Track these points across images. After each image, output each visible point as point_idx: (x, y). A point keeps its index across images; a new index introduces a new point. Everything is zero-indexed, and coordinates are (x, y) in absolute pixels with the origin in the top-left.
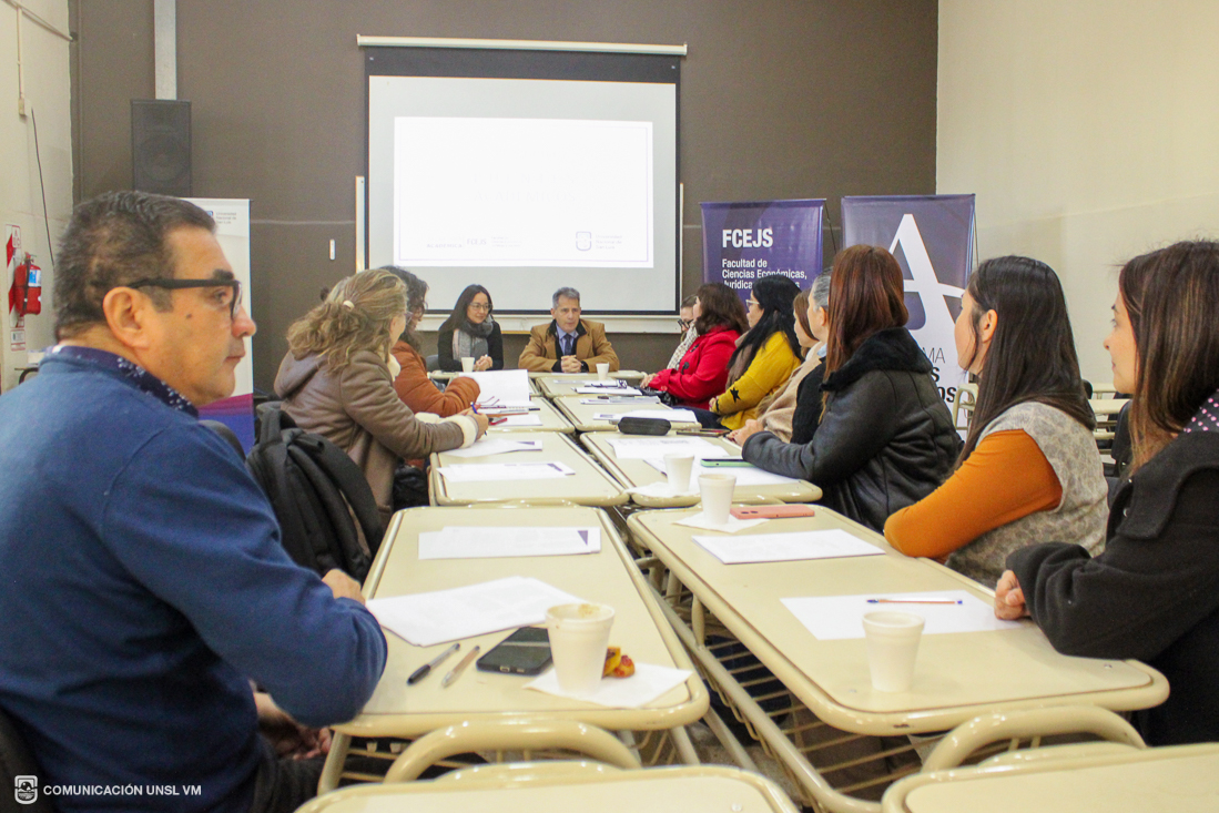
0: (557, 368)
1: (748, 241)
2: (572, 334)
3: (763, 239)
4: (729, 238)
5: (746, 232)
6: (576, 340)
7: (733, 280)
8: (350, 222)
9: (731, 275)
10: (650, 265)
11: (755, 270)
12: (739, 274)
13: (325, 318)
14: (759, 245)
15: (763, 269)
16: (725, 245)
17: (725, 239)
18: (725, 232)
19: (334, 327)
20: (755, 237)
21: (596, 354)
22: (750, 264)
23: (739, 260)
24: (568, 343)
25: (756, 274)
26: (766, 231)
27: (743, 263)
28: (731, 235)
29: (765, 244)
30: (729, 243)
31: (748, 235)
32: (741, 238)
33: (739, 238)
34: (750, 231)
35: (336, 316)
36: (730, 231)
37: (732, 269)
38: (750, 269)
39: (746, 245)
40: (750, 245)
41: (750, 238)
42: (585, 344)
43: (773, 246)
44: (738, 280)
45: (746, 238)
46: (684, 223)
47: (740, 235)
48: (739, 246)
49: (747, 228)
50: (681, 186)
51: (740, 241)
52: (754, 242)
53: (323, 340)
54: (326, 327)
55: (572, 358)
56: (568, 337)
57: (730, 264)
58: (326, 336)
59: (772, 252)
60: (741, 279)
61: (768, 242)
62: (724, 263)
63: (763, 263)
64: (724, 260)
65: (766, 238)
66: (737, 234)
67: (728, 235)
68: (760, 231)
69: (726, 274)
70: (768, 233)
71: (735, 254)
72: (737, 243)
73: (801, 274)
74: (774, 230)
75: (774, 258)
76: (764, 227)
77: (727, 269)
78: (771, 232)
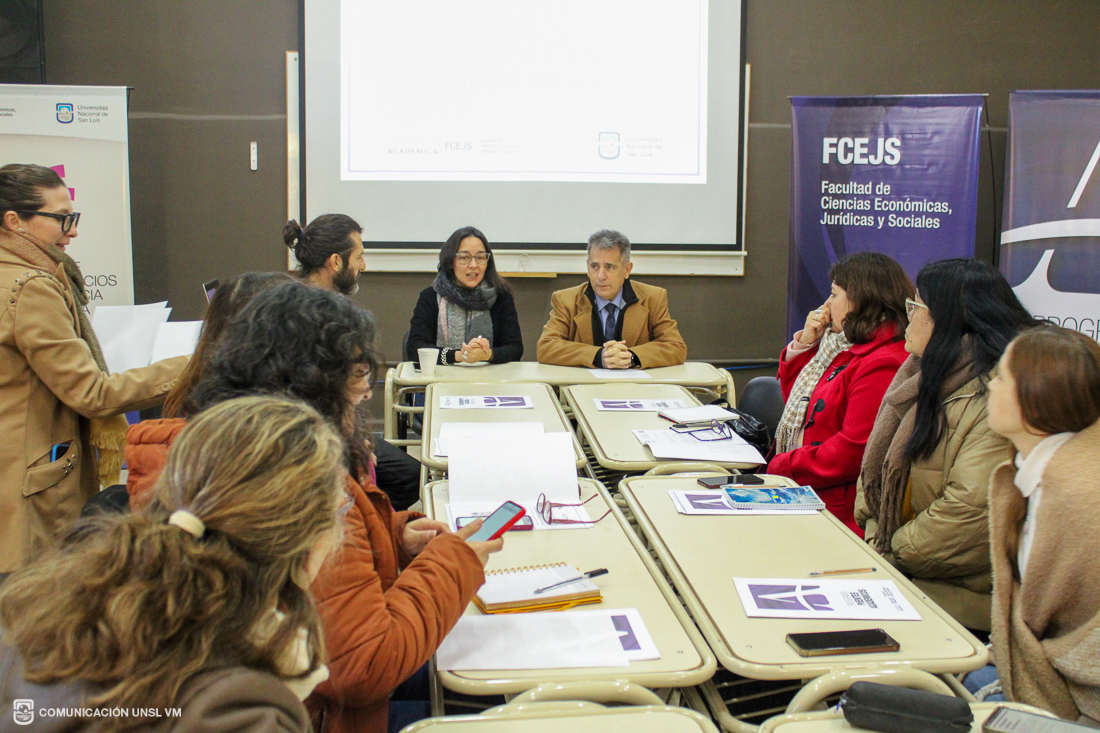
0: (598, 363)
1: (863, 156)
2: (616, 302)
3: (886, 153)
4: (833, 150)
5: (859, 141)
6: (622, 313)
7: (837, 212)
8: (278, 117)
9: (834, 204)
10: (702, 179)
11: (871, 198)
12: (846, 204)
13: (121, 579)
14: (878, 161)
15: (884, 197)
16: (826, 160)
17: (827, 151)
18: (827, 141)
19: (151, 608)
20: (872, 148)
21: (652, 337)
22: (865, 189)
23: (847, 183)
24: (610, 317)
25: (872, 204)
26: (890, 141)
27: (853, 187)
28: (835, 145)
29: (888, 160)
30: (834, 157)
31: (862, 145)
32: (852, 150)
33: (848, 150)
34: (865, 140)
35: (156, 573)
36: (834, 140)
37: (835, 196)
38: (864, 197)
39: (859, 161)
40: (864, 161)
41: (865, 150)
42: (635, 319)
43: (900, 164)
44: (845, 212)
45: (859, 150)
46: (750, 121)
47: (850, 145)
48: (848, 161)
49: (861, 134)
50: (748, 67)
51: (850, 155)
52: (872, 157)
53: (115, 654)
54: (123, 610)
55: (620, 345)
56: (610, 308)
57: (834, 189)
58: (124, 642)
59: (898, 172)
60: (850, 211)
61: (892, 157)
62: (824, 187)
63: (884, 189)
64: (824, 183)
65: (890, 151)
66: (846, 144)
67: (831, 145)
68: (881, 141)
69: (826, 202)
70: (893, 144)
71: (842, 173)
72: (846, 157)
73: (942, 207)
74: (903, 140)
75: (902, 181)
76: (888, 134)
77: (829, 195)
78: (898, 143)
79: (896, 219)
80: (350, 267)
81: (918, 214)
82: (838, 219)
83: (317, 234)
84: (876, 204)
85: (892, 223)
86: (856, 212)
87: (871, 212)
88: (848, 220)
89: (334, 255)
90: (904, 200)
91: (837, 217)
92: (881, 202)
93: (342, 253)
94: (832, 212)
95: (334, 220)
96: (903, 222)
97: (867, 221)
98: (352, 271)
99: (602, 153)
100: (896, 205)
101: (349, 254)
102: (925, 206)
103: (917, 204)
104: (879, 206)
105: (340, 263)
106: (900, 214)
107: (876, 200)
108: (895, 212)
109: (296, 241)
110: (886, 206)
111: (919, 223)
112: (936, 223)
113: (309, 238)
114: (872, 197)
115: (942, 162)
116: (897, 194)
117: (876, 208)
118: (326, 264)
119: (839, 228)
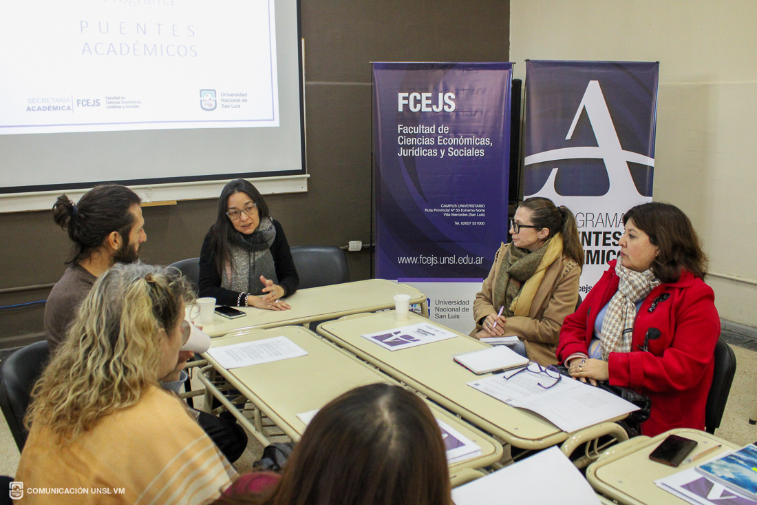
1: (428, 106)
3: (445, 104)
4: (406, 102)
5: (425, 95)
7: (410, 147)
9: (408, 141)
10: (276, 123)
12: (417, 141)
14: (439, 110)
15: (444, 135)
16: (401, 109)
17: (401, 102)
18: (401, 95)
20: (435, 101)
22: (431, 130)
23: (417, 125)
25: (436, 141)
26: (447, 95)
27: (421, 128)
28: (407, 98)
29: (446, 108)
30: (406, 107)
31: (427, 98)
32: (420, 102)
33: (417, 102)
34: (430, 95)
36: (406, 95)
37: (408, 135)
38: (430, 135)
39: (425, 109)
40: (429, 110)
41: (429, 102)
43: (456, 111)
44: (416, 146)
45: (425, 102)
46: (306, 81)
47: (418, 98)
48: (417, 110)
49: (427, 91)
51: (419, 106)
52: (434, 107)
57: (407, 130)
59: (454, 117)
60: (420, 146)
61: (450, 107)
62: (399, 129)
63: (444, 129)
64: (399, 126)
65: (448, 102)
66: (415, 97)
67: (404, 98)
68: (441, 95)
69: (401, 140)
70: (450, 97)
71: (413, 119)
72: (415, 107)
73: (486, 141)
74: (457, 94)
75: (457, 124)
76: (446, 91)
77: (403, 135)
78: (453, 96)
79: (453, 151)
80: (131, 242)
81: (469, 147)
82: (411, 152)
83: (92, 211)
84: (439, 140)
85: (451, 154)
86: (424, 147)
87: (436, 146)
88: (419, 152)
89: (113, 233)
90: (459, 137)
91: (410, 151)
92: (442, 139)
93: (121, 230)
94: (406, 147)
95: (111, 193)
96: (459, 153)
97: (432, 153)
98: (133, 247)
99: (204, 106)
100: (453, 141)
101: (129, 230)
102: (473, 140)
103: (468, 140)
104: (440, 142)
105: (119, 240)
106: (456, 147)
107: (439, 137)
108: (452, 146)
109: (68, 219)
110: (446, 141)
111: (470, 153)
112: (482, 153)
113: (82, 215)
114: (435, 135)
115: (484, 110)
116: (455, 133)
117: (439, 144)
118: (104, 243)
119: (412, 159)
